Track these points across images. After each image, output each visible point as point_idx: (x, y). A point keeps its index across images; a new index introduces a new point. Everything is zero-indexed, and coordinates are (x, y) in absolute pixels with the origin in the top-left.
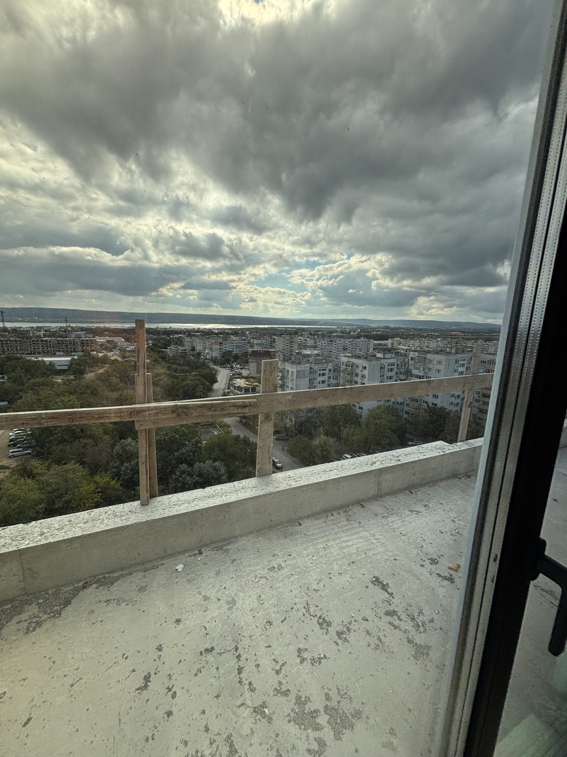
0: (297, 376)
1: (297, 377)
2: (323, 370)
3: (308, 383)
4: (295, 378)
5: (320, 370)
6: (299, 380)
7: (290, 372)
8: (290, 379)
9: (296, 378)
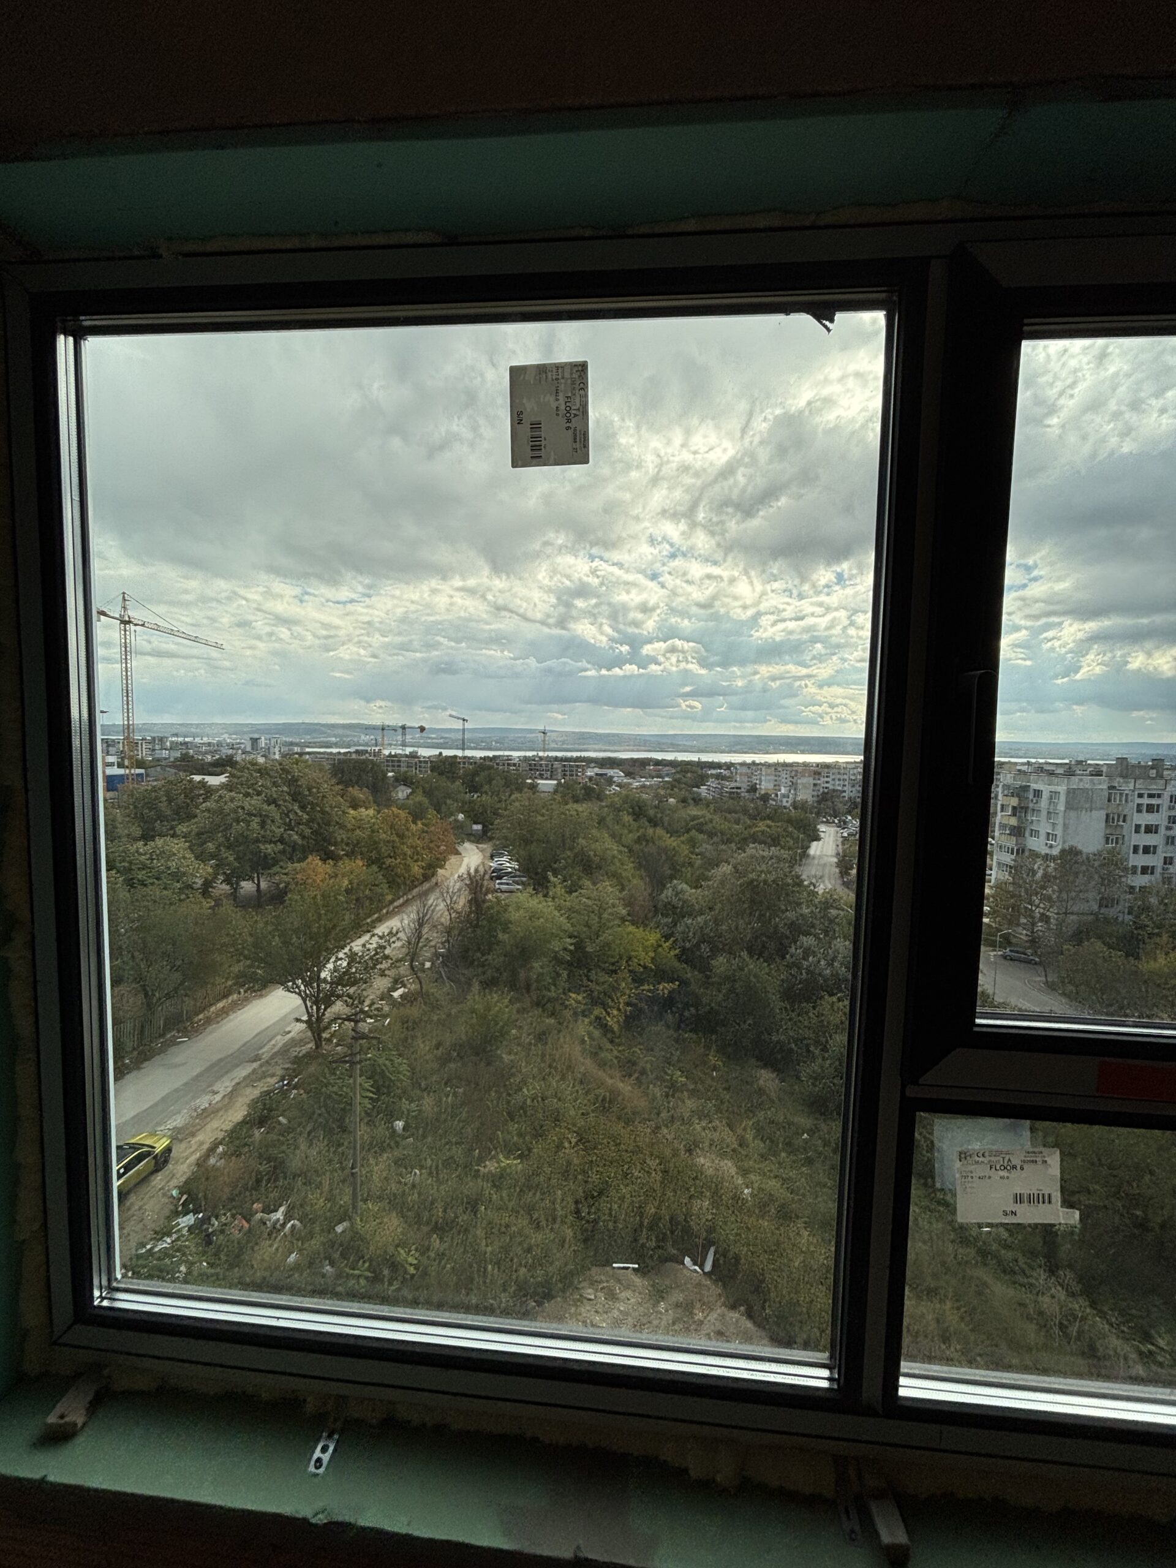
0: (1067, 802)
1: (1069, 806)
2: (1151, 796)
3: (1103, 824)
4: (1061, 807)
5: (1140, 796)
6: (1072, 814)
7: (1045, 795)
8: (1044, 813)
9: (1067, 808)
